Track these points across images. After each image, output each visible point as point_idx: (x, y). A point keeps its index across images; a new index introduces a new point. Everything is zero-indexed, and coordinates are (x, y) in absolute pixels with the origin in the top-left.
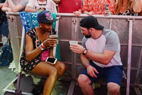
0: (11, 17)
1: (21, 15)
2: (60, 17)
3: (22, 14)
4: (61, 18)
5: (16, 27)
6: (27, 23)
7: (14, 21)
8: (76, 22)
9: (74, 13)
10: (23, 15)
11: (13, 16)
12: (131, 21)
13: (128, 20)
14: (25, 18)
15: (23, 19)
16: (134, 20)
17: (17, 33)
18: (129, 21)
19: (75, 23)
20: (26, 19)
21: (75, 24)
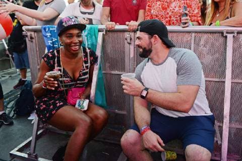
0: (29, 34)
1: (43, 31)
2: (104, 33)
3: (45, 29)
4: (106, 33)
5: (37, 51)
6: (53, 43)
7: (34, 40)
8: (131, 39)
9: (128, 25)
10: (47, 30)
11: (33, 33)
12: (230, 37)
13: (225, 34)
14: (50, 34)
15: (46, 37)
16: (236, 34)
17: (38, 60)
18: (226, 37)
19: (129, 41)
20: (51, 36)
21: (130, 44)
